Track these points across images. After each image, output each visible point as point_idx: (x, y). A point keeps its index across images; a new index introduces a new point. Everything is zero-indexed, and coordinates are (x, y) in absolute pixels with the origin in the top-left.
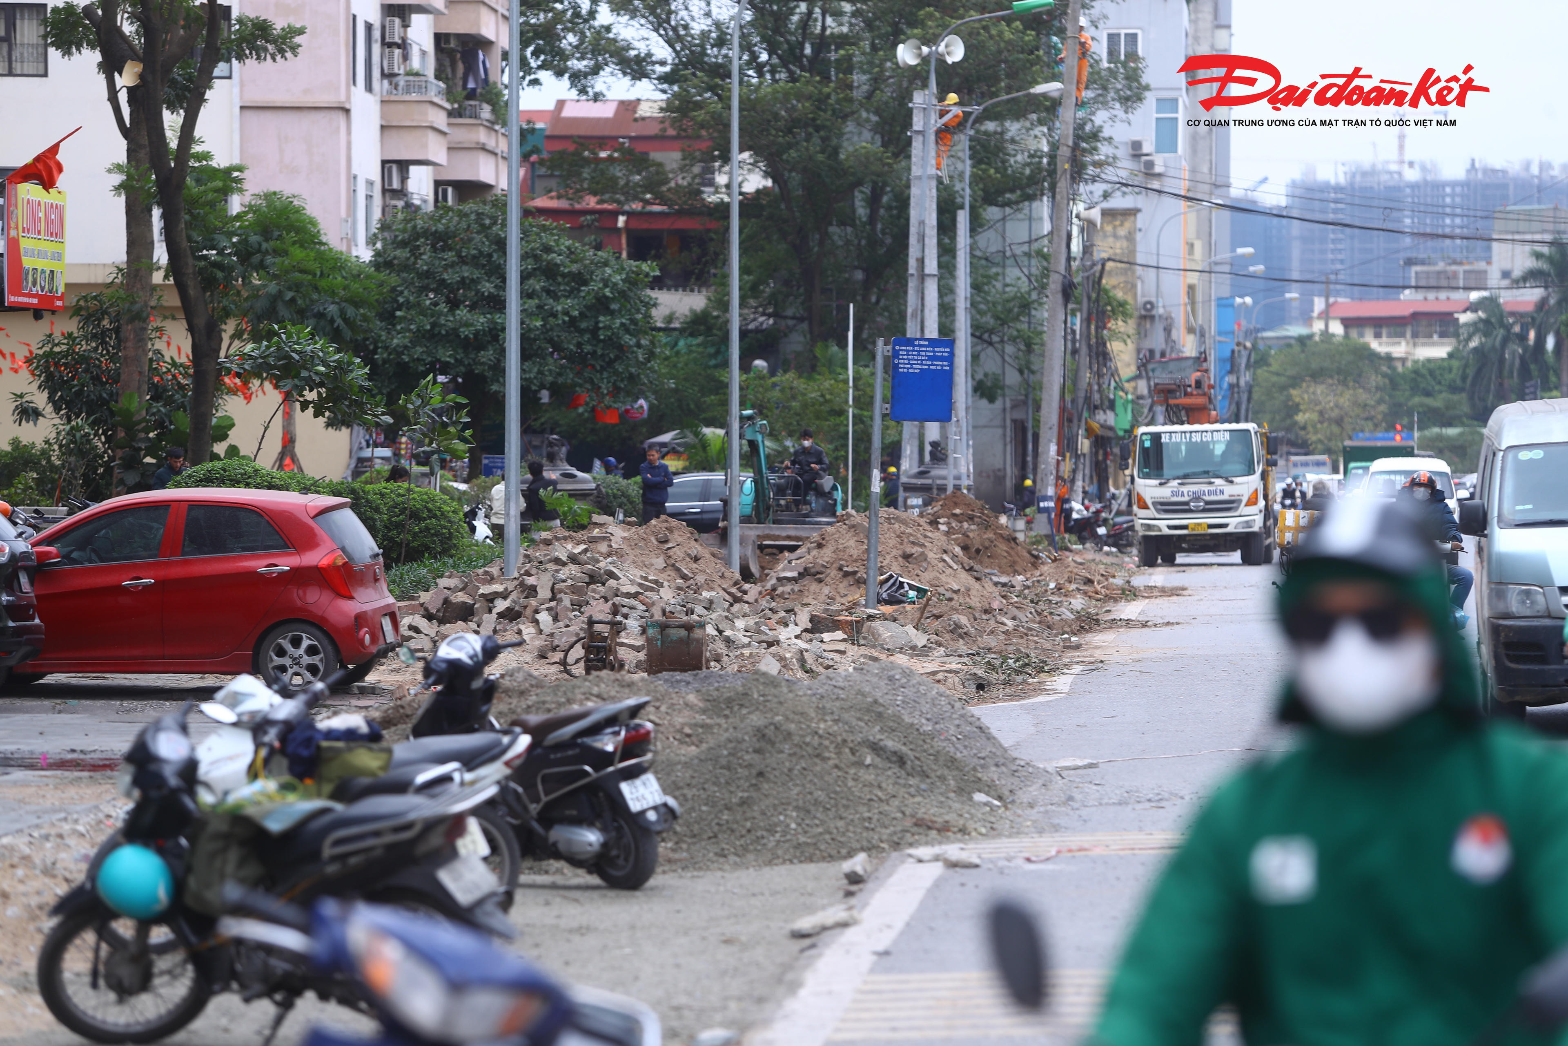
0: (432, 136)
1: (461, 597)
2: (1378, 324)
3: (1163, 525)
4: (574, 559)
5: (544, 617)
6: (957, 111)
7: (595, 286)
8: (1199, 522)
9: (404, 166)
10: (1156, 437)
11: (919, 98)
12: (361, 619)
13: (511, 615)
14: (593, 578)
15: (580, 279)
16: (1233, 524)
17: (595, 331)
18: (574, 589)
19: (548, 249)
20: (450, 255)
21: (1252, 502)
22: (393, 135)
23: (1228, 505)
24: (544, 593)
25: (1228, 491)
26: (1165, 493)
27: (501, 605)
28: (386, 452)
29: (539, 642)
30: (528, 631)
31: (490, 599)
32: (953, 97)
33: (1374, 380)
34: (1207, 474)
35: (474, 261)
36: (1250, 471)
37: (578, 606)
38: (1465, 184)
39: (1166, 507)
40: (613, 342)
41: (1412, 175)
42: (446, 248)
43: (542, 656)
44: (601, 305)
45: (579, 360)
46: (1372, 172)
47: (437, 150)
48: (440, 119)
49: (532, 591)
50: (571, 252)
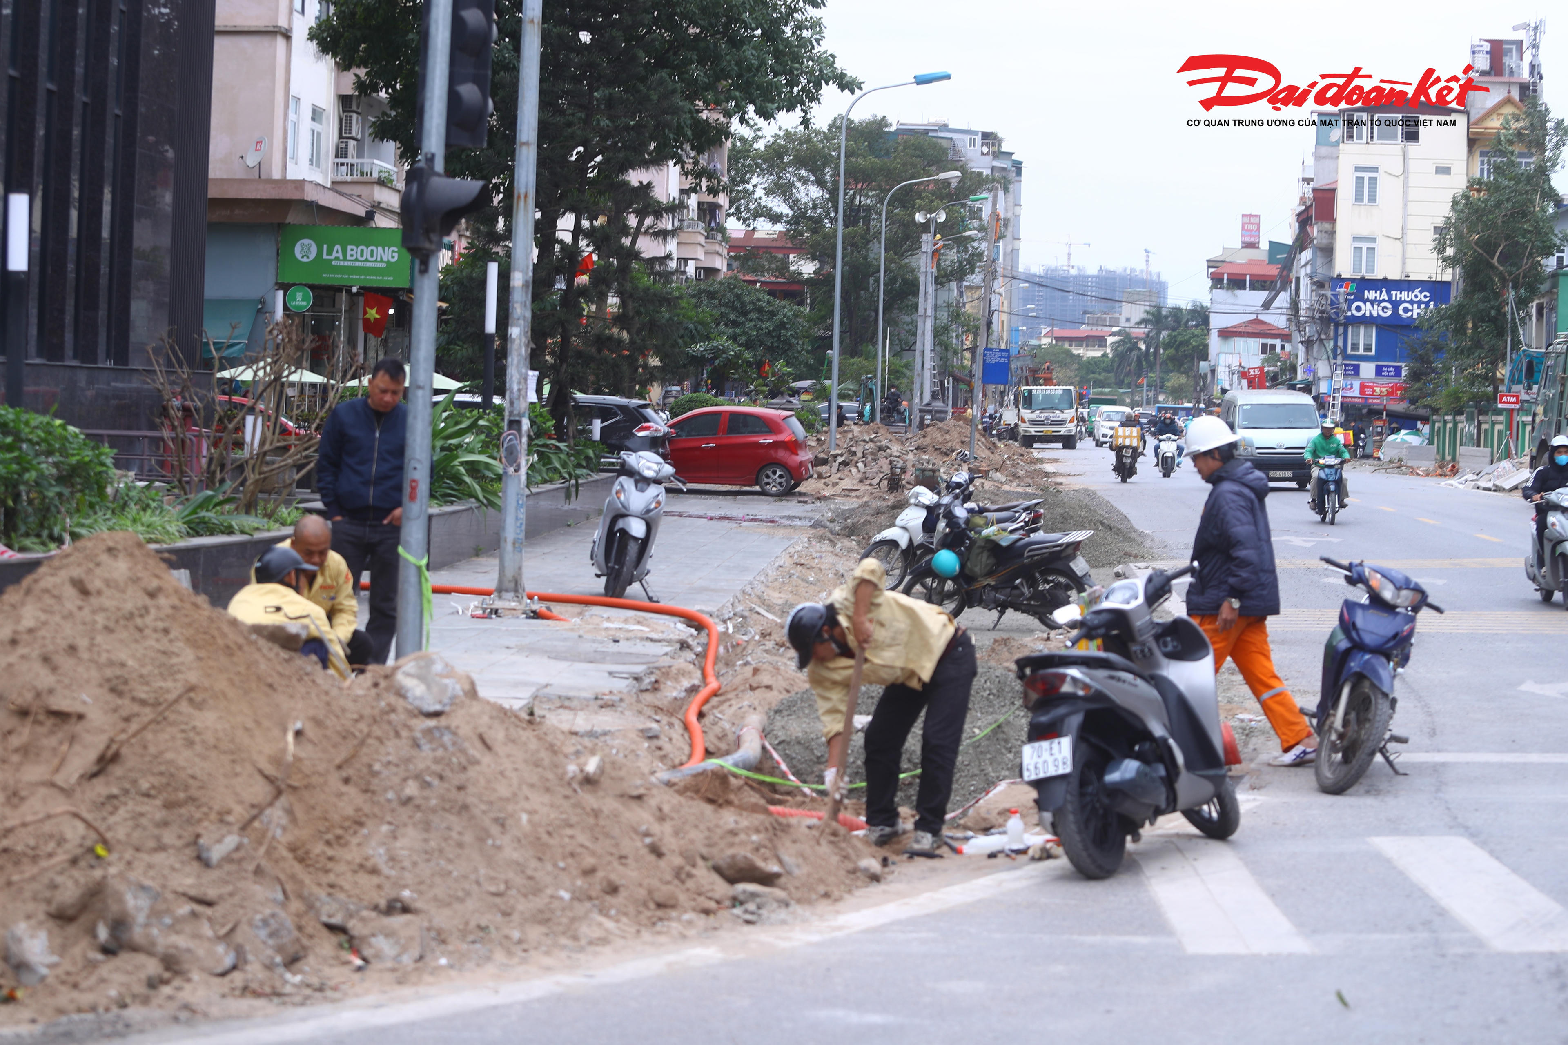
0: (699, 248)
1: (822, 455)
2: (1071, 340)
3: (1033, 430)
4: (871, 440)
5: (860, 465)
6: (941, 243)
7: (780, 317)
8: (1049, 429)
9: (686, 260)
10: (1030, 391)
11: (925, 237)
12: (801, 464)
13: (845, 464)
14: (880, 449)
15: (773, 314)
16: (1063, 430)
17: (779, 336)
18: (872, 453)
19: (759, 300)
20: (716, 302)
21: (1071, 421)
22: (683, 247)
23: (1061, 423)
24: (859, 454)
25: (1062, 416)
26: (1033, 416)
27: (840, 459)
28: (678, 388)
29: (859, 476)
30: (854, 470)
31: (835, 456)
32: (938, 236)
33: (1075, 366)
34: (1052, 409)
35: (726, 305)
36: (1071, 407)
37: (875, 460)
38: (1097, 277)
39: (1034, 423)
40: (787, 342)
41: (1073, 272)
42: (713, 298)
43: (861, 481)
44: (782, 325)
45: (771, 349)
46: (1056, 270)
47: (701, 255)
48: (702, 240)
49: (854, 453)
50: (769, 302)
